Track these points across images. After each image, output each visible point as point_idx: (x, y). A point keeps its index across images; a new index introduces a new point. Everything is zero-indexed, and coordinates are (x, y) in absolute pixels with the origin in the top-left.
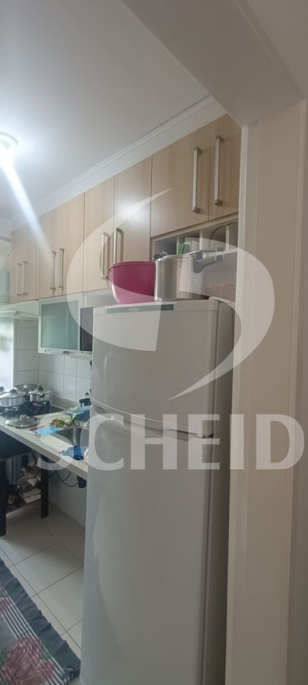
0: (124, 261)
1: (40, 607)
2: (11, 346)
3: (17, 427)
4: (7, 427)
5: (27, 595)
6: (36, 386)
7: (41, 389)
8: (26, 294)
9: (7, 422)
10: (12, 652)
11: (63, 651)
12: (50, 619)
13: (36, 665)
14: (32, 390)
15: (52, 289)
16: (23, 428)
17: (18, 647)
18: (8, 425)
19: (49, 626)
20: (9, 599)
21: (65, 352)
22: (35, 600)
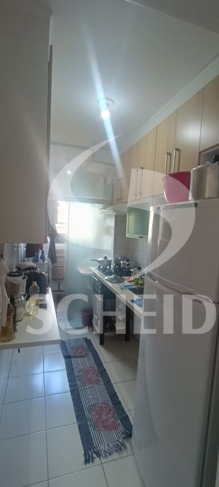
0: (180, 171)
1: (116, 390)
2: (113, 231)
3: (111, 282)
4: (105, 281)
5: (110, 381)
6: (125, 258)
7: (128, 260)
8: (121, 199)
9: (106, 278)
10: (99, 407)
11: (125, 420)
12: (120, 399)
13: (110, 420)
14: (123, 261)
15: (135, 195)
16: (115, 283)
17: (102, 406)
18: (106, 280)
19: (120, 403)
20: (101, 379)
21: (140, 237)
22: (114, 386)
